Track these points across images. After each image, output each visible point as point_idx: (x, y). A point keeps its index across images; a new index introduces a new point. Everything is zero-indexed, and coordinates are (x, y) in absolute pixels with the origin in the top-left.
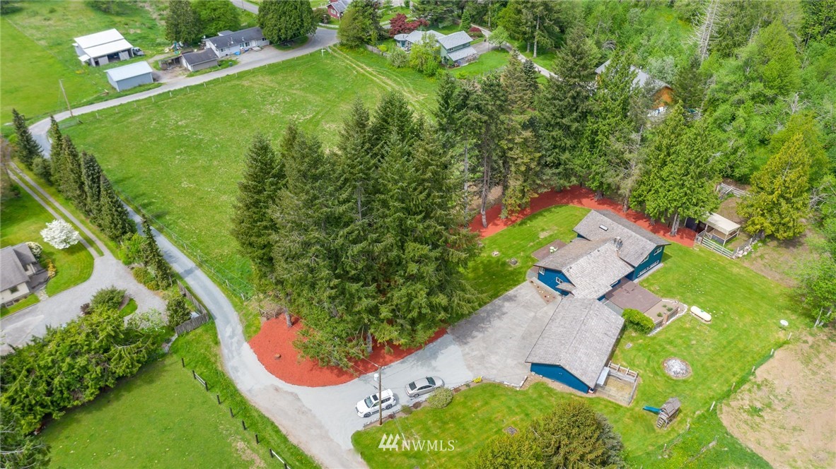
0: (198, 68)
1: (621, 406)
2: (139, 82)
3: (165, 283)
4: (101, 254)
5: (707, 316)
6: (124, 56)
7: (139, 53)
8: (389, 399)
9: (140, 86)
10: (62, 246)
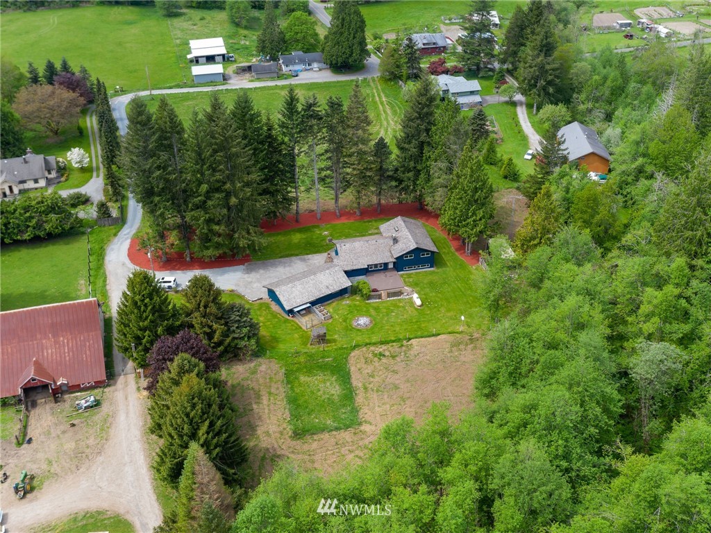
0: (260, 76)
1: (301, 328)
2: (212, 79)
3: (114, 199)
4: (98, 176)
5: (418, 302)
6: (219, 59)
7: (231, 59)
8: (170, 282)
9: (212, 82)
10: (76, 166)
